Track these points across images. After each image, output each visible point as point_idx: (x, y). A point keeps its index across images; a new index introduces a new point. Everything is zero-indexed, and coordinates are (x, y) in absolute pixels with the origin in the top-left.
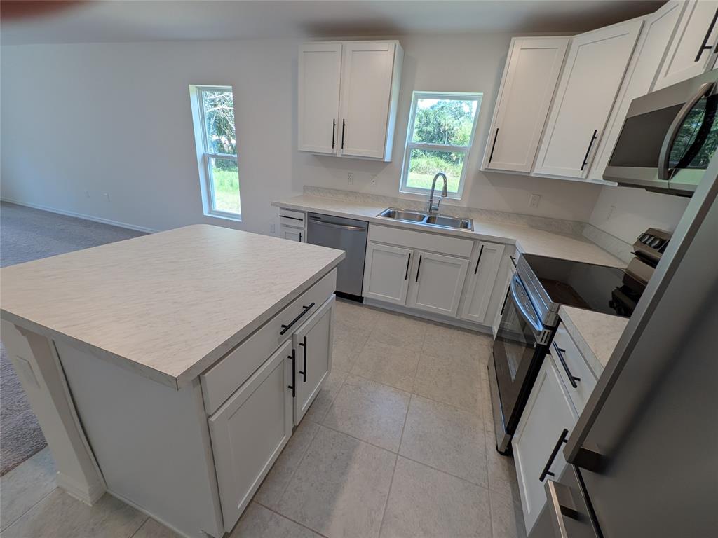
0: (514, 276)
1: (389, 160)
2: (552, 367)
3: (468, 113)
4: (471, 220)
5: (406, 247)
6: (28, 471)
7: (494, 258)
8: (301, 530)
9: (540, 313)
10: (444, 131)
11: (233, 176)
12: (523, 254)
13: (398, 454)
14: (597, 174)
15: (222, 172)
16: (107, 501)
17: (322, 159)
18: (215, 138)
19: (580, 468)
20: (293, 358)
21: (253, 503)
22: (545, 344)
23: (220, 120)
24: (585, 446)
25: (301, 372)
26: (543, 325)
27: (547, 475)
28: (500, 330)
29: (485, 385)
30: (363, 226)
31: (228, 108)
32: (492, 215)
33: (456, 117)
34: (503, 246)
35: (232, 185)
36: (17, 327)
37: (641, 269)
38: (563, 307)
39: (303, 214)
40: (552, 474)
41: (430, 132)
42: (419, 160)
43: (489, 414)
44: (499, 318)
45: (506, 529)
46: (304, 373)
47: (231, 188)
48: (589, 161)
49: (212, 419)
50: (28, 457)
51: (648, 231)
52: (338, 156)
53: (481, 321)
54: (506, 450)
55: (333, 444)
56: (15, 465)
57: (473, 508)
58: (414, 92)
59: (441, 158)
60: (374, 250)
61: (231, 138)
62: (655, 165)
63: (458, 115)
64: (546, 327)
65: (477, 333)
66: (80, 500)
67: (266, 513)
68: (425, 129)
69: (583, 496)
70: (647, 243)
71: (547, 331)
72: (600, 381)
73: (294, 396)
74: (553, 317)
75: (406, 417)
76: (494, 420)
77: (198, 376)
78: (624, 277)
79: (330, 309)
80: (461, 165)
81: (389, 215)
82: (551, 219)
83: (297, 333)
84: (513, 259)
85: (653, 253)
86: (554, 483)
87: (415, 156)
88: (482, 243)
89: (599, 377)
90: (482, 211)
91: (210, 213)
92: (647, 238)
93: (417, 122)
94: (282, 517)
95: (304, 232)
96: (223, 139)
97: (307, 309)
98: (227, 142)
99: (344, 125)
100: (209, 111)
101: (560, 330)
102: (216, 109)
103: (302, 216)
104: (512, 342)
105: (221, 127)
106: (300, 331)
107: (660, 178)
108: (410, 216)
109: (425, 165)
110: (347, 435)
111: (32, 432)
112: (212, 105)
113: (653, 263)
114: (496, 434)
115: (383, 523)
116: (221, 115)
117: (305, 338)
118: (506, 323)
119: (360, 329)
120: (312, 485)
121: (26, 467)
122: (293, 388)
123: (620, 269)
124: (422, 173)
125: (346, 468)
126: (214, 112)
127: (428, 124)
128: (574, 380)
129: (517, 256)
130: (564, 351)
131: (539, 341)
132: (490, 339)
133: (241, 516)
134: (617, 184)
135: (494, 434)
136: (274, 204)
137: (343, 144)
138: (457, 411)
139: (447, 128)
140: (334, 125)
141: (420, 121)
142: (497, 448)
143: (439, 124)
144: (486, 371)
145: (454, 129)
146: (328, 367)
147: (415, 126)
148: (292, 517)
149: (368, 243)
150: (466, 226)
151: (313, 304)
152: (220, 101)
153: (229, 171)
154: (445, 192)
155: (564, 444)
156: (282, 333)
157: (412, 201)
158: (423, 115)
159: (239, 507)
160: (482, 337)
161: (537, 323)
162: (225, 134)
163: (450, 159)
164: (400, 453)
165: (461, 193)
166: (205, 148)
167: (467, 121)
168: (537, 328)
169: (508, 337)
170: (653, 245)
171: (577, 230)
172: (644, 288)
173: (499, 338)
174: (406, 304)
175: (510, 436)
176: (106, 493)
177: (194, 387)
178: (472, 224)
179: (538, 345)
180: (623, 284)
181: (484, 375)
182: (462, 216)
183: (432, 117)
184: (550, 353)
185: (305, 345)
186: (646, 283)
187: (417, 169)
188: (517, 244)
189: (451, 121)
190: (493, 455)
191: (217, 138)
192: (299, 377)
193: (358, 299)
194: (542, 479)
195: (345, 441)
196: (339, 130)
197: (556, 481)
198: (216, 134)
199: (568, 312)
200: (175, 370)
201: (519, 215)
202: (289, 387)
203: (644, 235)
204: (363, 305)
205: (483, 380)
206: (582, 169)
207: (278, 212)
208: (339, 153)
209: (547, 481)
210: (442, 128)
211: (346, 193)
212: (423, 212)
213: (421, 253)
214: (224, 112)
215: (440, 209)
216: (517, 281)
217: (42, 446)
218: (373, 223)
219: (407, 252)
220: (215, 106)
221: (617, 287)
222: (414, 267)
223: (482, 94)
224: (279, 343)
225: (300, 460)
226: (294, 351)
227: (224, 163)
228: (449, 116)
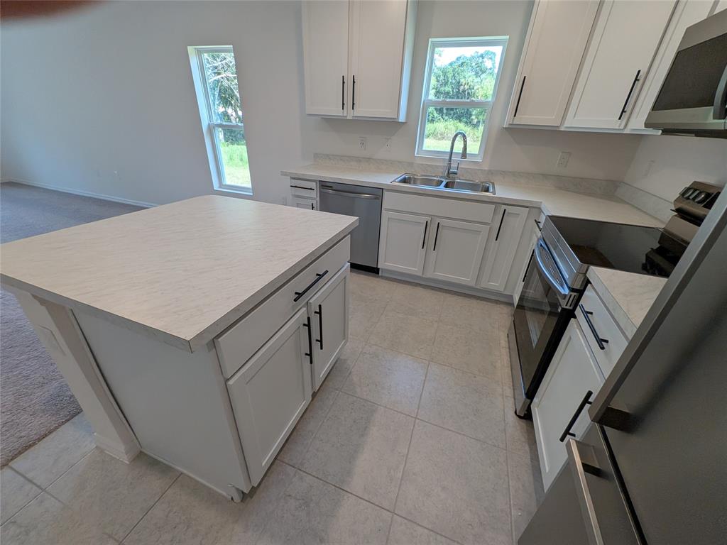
0: (538, 240)
1: (404, 121)
2: (578, 331)
3: (491, 69)
4: (493, 184)
5: (423, 215)
6: (68, 432)
7: (517, 223)
8: (324, 485)
9: (566, 276)
10: (464, 91)
11: (241, 150)
12: (549, 216)
13: (416, 418)
14: (637, 123)
15: (230, 146)
16: (144, 459)
17: (332, 123)
18: (221, 109)
19: (605, 427)
20: (309, 325)
21: (277, 461)
22: (571, 308)
23: (225, 90)
24: (613, 405)
25: (317, 340)
26: (569, 288)
27: (568, 436)
28: (521, 299)
29: (505, 352)
30: (377, 193)
31: (231, 75)
32: (515, 177)
33: (477, 75)
34: (528, 209)
35: (242, 160)
36: (35, 297)
37: (682, 228)
38: (593, 268)
39: (315, 183)
40: (574, 435)
41: (448, 93)
42: (436, 124)
43: (508, 381)
44: (520, 285)
45: (523, 486)
46: (321, 341)
47: (241, 163)
48: (628, 109)
49: (231, 383)
50: (68, 420)
51: (692, 184)
52: (348, 118)
53: (501, 289)
54: (525, 414)
55: (352, 409)
56: (56, 428)
57: (490, 467)
58: (430, 39)
59: (460, 121)
60: (389, 218)
61: (238, 109)
62: (710, 103)
63: (480, 71)
64: (572, 290)
65: (497, 302)
66: (118, 458)
67: (290, 470)
68: (442, 89)
69: (607, 453)
70: (691, 198)
71: (574, 294)
72: (631, 343)
73: (311, 362)
74: (581, 278)
75: (424, 383)
76: (513, 386)
77: (213, 339)
78: (661, 238)
79: (345, 278)
80: (481, 128)
81: (404, 181)
82: (582, 178)
83: (311, 301)
84: (537, 223)
85: (698, 210)
86: (576, 441)
87: (432, 121)
88: (504, 207)
89: (630, 339)
90: (504, 173)
91: (220, 187)
92: (690, 193)
93: (433, 82)
94: (305, 474)
95: (317, 202)
96: (230, 111)
97: (320, 276)
98: (234, 114)
99: (354, 82)
100: (212, 80)
101: (588, 293)
102: (219, 77)
103: (313, 185)
104: (534, 310)
105: (226, 99)
106: (315, 298)
107: (714, 118)
108: (427, 182)
109: (443, 130)
110: (366, 400)
111: (68, 398)
112: (215, 73)
113: (697, 220)
114: (515, 399)
115: (402, 480)
116: (226, 83)
117: (320, 306)
118: (528, 291)
119: (376, 300)
120: (333, 446)
121: (68, 430)
122: (310, 355)
123: (657, 229)
124: (439, 139)
125: (365, 430)
126: (218, 81)
127: (446, 83)
128: (602, 343)
129: (543, 219)
130: (591, 313)
131: (564, 304)
132: (510, 308)
133: (267, 472)
134: (661, 132)
135: (513, 399)
136: (284, 174)
137: (353, 104)
138: (475, 377)
139: (466, 87)
140: (343, 83)
141: (438, 81)
142: (516, 412)
143: (459, 83)
144: (507, 339)
145: (475, 88)
146: (344, 336)
147: (431, 86)
148: (314, 474)
149: (383, 211)
150: (487, 190)
151: (327, 272)
152: (223, 68)
153: (238, 144)
154: (464, 154)
155: (587, 406)
156: (295, 300)
157: (429, 166)
158: (441, 74)
159: (263, 464)
160: (502, 306)
161: (562, 286)
162: (232, 105)
163: (470, 122)
164: (418, 417)
165: (482, 154)
166: (210, 117)
167: (489, 78)
168: (563, 292)
169: (530, 305)
170: (696, 200)
171: (610, 190)
172: (686, 248)
173: (520, 306)
174: (423, 274)
175: (529, 401)
176: (141, 452)
177: (209, 351)
178: (494, 188)
179: (563, 309)
180: (659, 245)
181: (504, 342)
182: (482, 180)
183: (450, 75)
184: (575, 317)
185: (320, 313)
186: (689, 244)
187: (434, 134)
188: (543, 207)
189: (471, 79)
190: (511, 418)
191: (224, 109)
192: (316, 346)
193: (374, 271)
194: (562, 440)
195: (364, 405)
196: (349, 88)
197: (578, 440)
198: (221, 105)
199: (598, 273)
200: (188, 333)
201: (545, 176)
202: (306, 354)
203: (688, 190)
204: (379, 277)
205: (503, 348)
206: (620, 119)
207: (288, 182)
208: (349, 114)
209: (569, 441)
210: (462, 88)
211: (359, 160)
212: (441, 177)
213: (438, 220)
214: (228, 80)
215: (458, 172)
216: (541, 245)
217: (78, 411)
218: (388, 190)
219: (423, 220)
220: (219, 74)
221: (652, 249)
222: (432, 235)
223: (508, 37)
224: (293, 310)
225: (320, 424)
226: (309, 319)
227: (232, 135)
228: (470, 74)
